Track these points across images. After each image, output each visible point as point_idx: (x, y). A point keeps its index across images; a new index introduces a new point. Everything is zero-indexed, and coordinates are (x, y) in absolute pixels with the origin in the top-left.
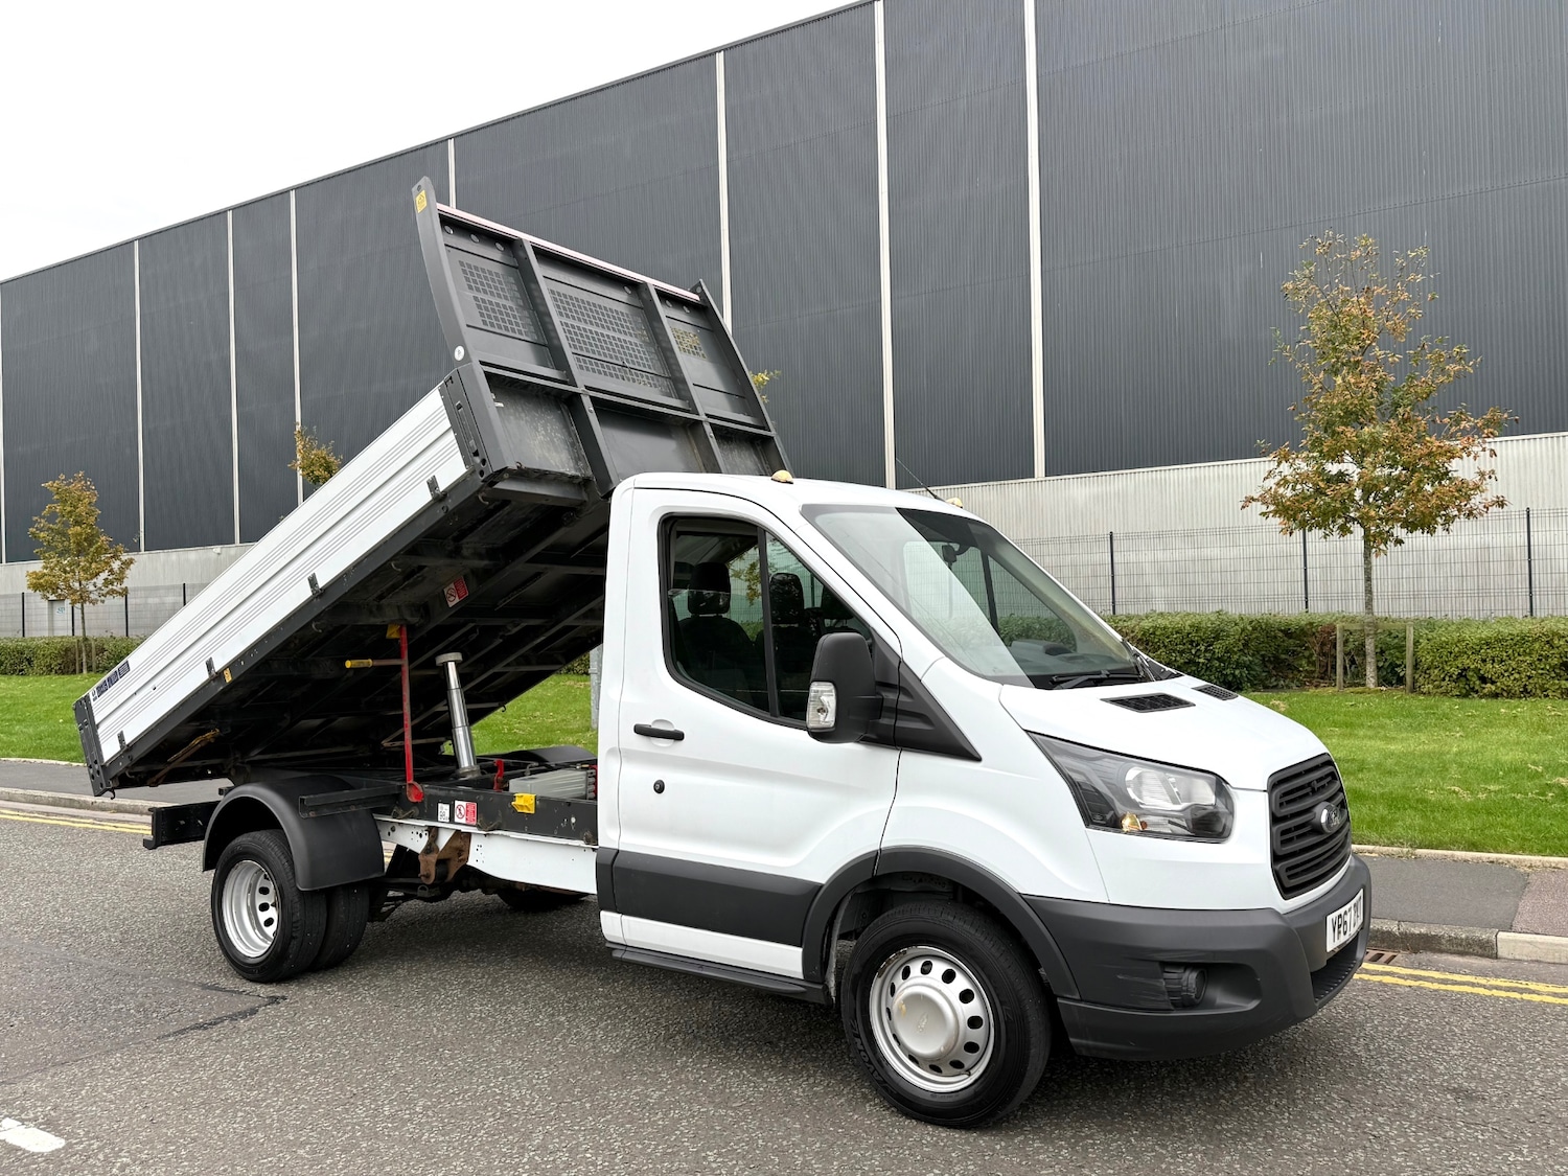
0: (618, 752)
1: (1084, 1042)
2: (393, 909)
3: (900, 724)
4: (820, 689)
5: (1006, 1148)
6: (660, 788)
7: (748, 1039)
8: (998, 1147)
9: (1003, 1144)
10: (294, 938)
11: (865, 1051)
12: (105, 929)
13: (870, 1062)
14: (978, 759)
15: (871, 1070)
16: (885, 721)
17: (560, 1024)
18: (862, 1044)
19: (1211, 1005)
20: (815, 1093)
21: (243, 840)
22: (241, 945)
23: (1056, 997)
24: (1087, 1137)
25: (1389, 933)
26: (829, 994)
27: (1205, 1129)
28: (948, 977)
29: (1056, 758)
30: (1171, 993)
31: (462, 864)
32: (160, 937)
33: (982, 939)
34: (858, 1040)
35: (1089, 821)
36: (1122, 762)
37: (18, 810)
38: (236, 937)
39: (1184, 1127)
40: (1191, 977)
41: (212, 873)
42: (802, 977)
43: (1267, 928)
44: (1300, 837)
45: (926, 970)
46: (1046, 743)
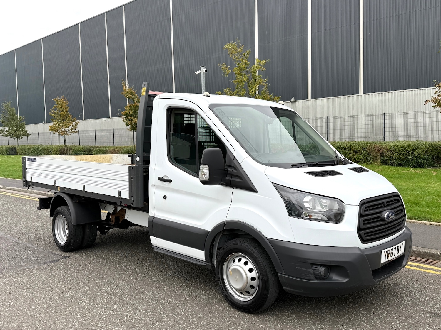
0: (154, 185)
1: (287, 288)
2: (108, 231)
3: (233, 179)
4: (203, 167)
5: (260, 321)
6: (165, 198)
7: (198, 278)
8: (258, 321)
9: (260, 320)
10: (72, 239)
11: (221, 285)
13: (223, 289)
14: (257, 192)
15: (223, 292)
16: (228, 178)
17: (144, 270)
18: (220, 283)
19: (331, 279)
20: (209, 298)
21: (59, 208)
22: (59, 240)
23: (278, 273)
24: (290, 320)
25: (437, 254)
26: (214, 266)
27: (333, 320)
28: (246, 263)
29: (281, 192)
30: (315, 274)
31: (123, 218)
33: (256, 252)
34: (219, 282)
35: (290, 214)
36: (301, 195)
38: (58, 237)
40: (322, 269)
41: (52, 218)
42: (205, 261)
43: (355, 254)
44: (374, 222)
45: (240, 260)
46: (278, 187)
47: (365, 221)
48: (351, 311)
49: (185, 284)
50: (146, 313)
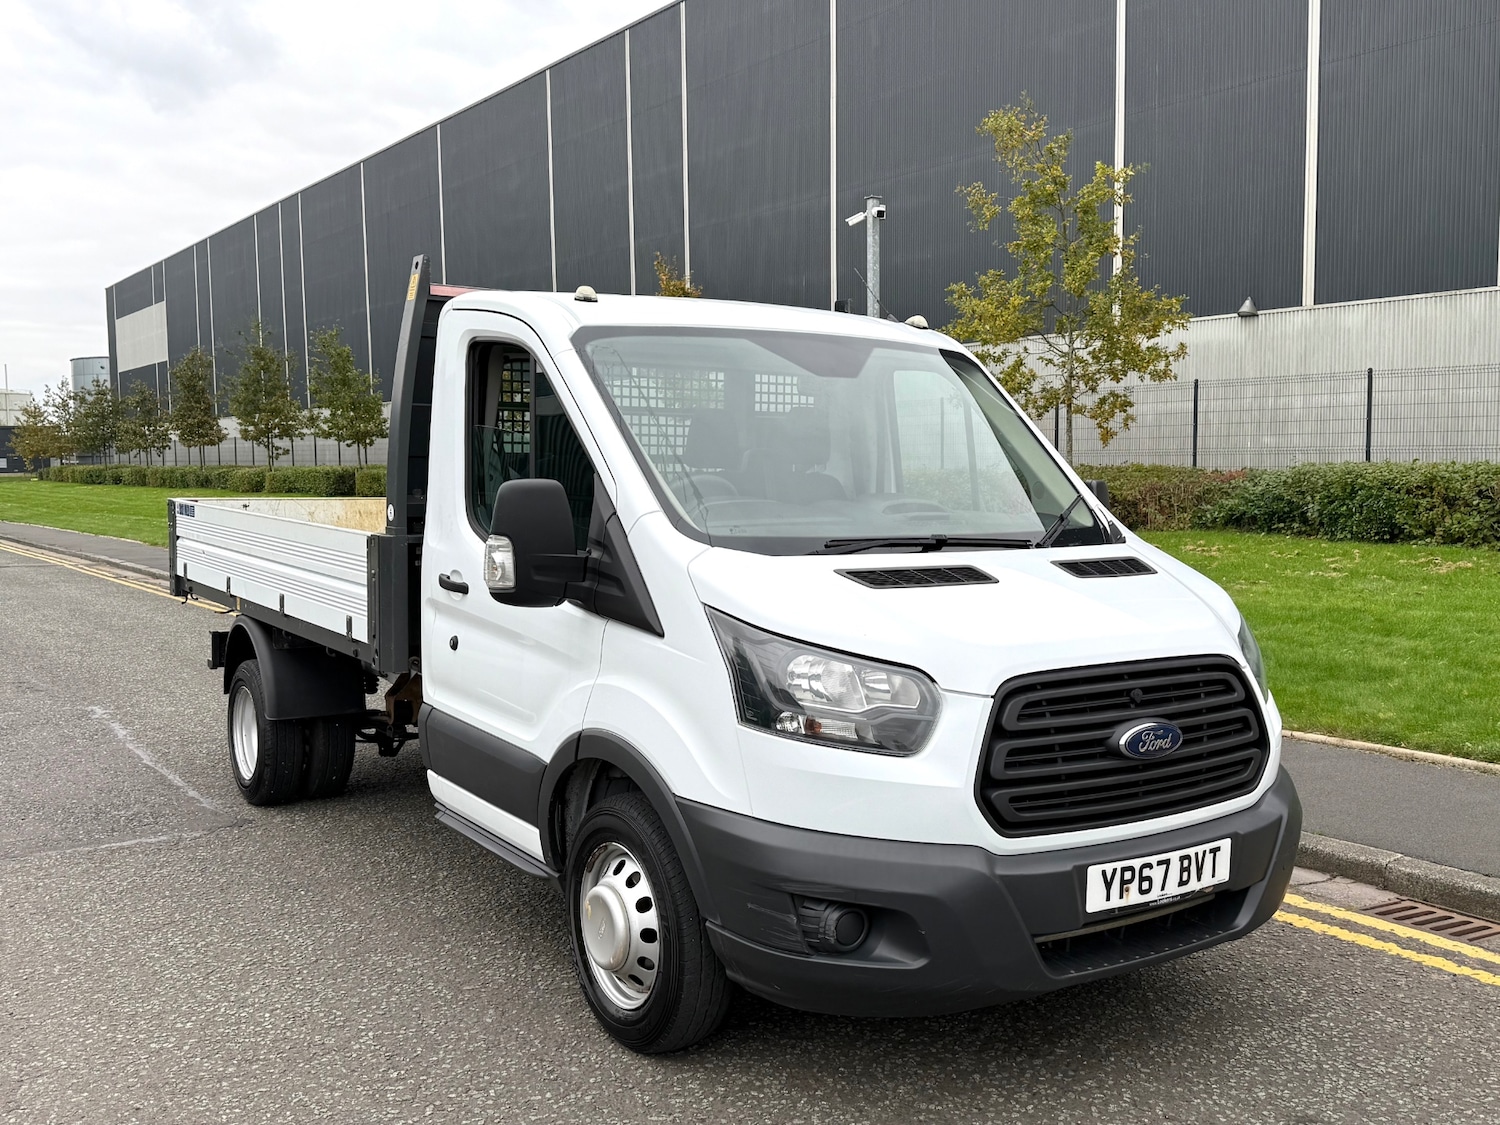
0: (431, 604)
1: (739, 977)
3: (603, 589)
4: (496, 543)
5: (655, 1083)
6: (455, 644)
8: (649, 1080)
9: (659, 1077)
10: (266, 765)
16: (587, 584)
19: (868, 957)
21: (242, 668)
22: (242, 767)
23: (705, 919)
24: (760, 1088)
28: (633, 881)
29: (723, 638)
30: (805, 933)
35: (743, 717)
36: (781, 648)
38: (242, 758)
40: (832, 916)
41: (228, 695)
42: (545, 863)
43: (962, 871)
45: (618, 869)
46: (718, 620)
47: (1012, 752)
48: (1003, 1079)
49: (522, 936)
50: (323, 1021)
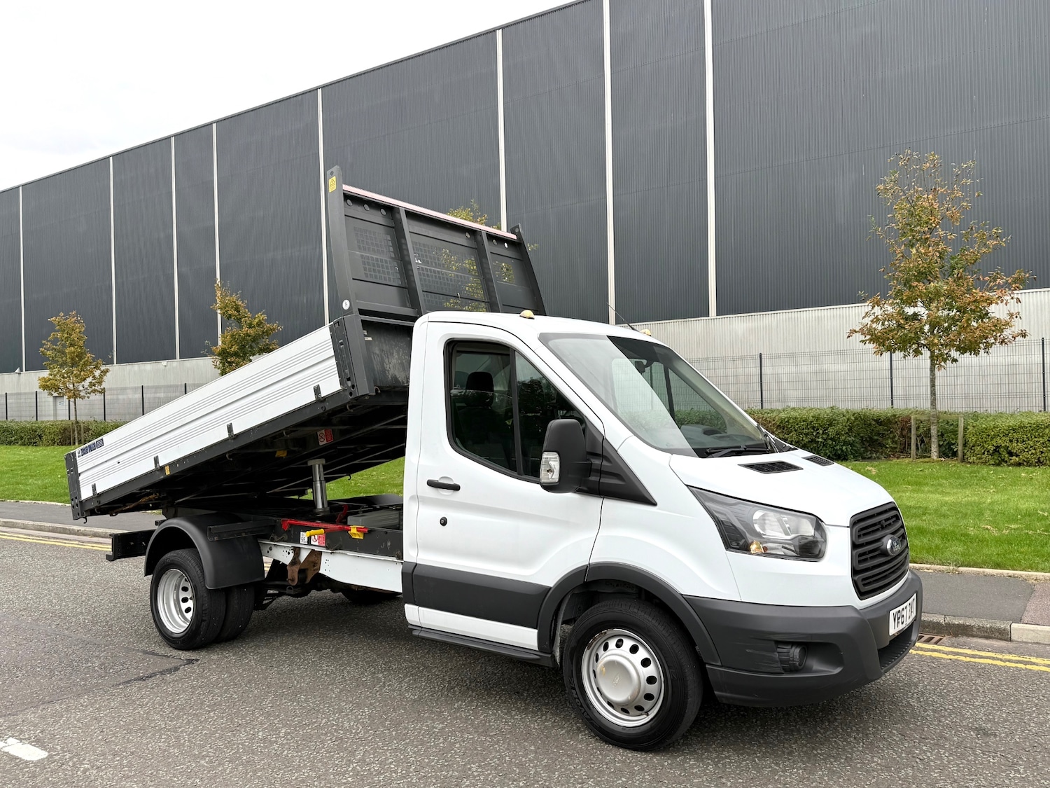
0: (416, 498)
1: (724, 694)
2: (271, 603)
3: (603, 480)
4: (549, 457)
5: (671, 764)
6: (444, 522)
7: (503, 690)
8: (666, 764)
9: (669, 762)
10: (204, 621)
11: (578, 698)
12: (82, 613)
13: (582, 706)
14: (654, 504)
15: (583, 711)
16: (592, 478)
17: (379, 679)
18: (577, 694)
19: (809, 670)
20: (546, 726)
21: (170, 555)
22: (169, 625)
23: (705, 664)
24: (726, 757)
25: (938, 624)
26: (555, 660)
27: (806, 753)
28: (634, 650)
29: (707, 504)
30: (782, 661)
31: (316, 572)
32: (118, 619)
33: (657, 624)
34: (573, 691)
35: (728, 546)
36: (749, 507)
37: (29, 535)
38: (166, 619)
39: (792, 752)
40: (796, 651)
41: (150, 577)
42: (537, 649)
43: (852, 618)
44: (872, 558)
45: (619, 645)
46: (701, 494)
47: (860, 555)
48: (832, 734)
49: (483, 703)
50: (433, 763)
